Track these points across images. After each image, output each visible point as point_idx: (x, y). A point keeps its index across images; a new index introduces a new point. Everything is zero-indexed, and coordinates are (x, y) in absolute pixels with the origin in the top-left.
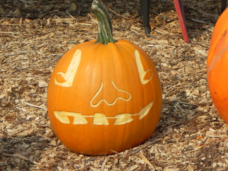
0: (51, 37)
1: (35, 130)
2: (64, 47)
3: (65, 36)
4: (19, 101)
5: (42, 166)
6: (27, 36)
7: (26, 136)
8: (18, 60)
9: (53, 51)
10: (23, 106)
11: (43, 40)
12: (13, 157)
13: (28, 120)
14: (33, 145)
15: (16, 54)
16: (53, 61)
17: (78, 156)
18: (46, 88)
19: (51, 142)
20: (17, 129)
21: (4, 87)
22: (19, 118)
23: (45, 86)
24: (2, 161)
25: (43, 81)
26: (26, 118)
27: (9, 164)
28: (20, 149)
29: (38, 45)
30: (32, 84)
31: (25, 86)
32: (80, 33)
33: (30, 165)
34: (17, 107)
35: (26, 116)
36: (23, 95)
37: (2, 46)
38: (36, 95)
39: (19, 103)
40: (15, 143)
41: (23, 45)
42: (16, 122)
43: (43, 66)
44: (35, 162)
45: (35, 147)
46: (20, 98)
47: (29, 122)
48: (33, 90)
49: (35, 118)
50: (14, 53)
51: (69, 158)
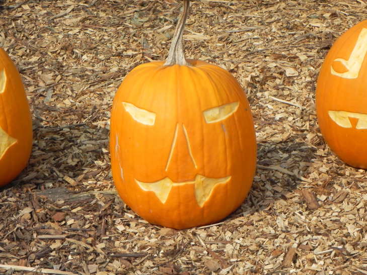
0: (282, 9)
1: (292, 135)
2: (305, 23)
3: (300, 7)
4: (262, 95)
5: (313, 183)
6: (247, 6)
7: (281, 142)
8: (248, 39)
9: (290, 28)
10: (268, 102)
11: (272, 12)
12: (272, 170)
13: (278, 121)
14: (294, 155)
15: (241, 30)
16: (296, 41)
17: (357, 171)
18: (295, 78)
19: (318, 151)
20: (265, 132)
21: (239, 75)
22: (265, 117)
23: (295, 75)
24: (257, 175)
25: (291, 68)
26: (274, 118)
27: (268, 180)
28: (276, 159)
29: (267, 19)
30: (277, 72)
31: (268, 74)
32: (321, 4)
33: (297, 182)
34: (260, 103)
35: (275, 114)
36: (266, 86)
37: (219, 19)
38: (283, 86)
39: (262, 97)
40: (269, 152)
41: (247, 19)
42: (262, 122)
43: (285, 48)
44: (303, 179)
45: (296, 157)
46: (262, 90)
47: (279, 123)
48: (279, 80)
49: (287, 118)
50: (237, 29)
51: (347, 173)
